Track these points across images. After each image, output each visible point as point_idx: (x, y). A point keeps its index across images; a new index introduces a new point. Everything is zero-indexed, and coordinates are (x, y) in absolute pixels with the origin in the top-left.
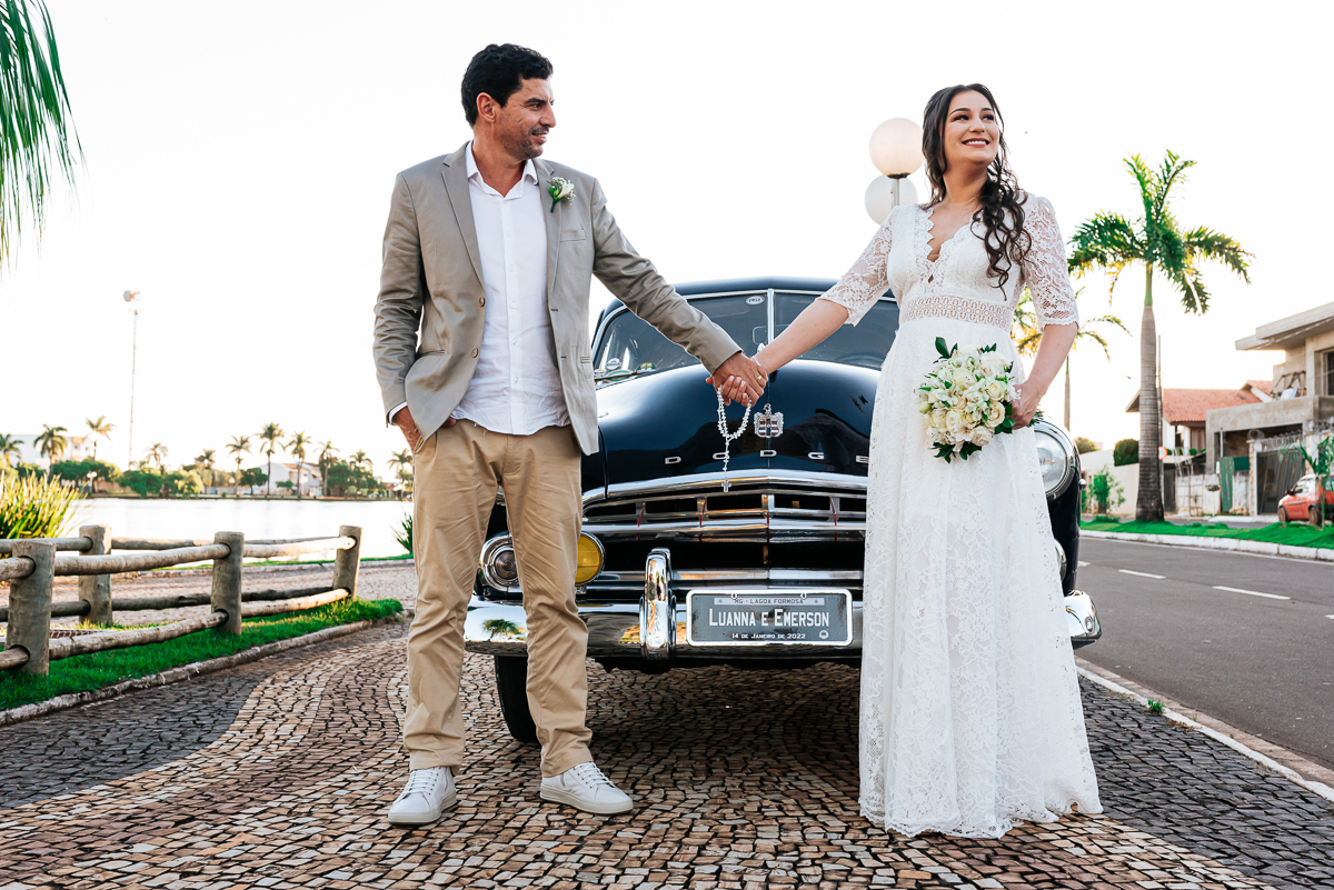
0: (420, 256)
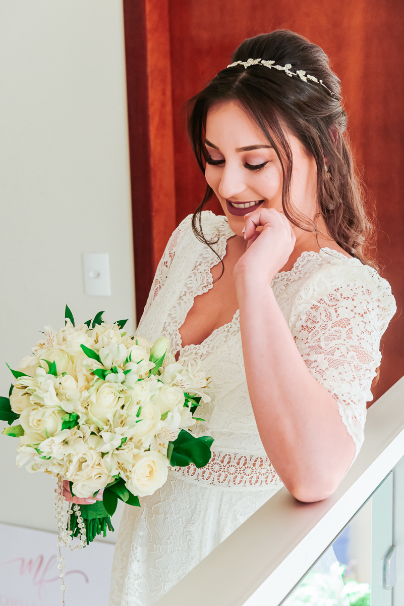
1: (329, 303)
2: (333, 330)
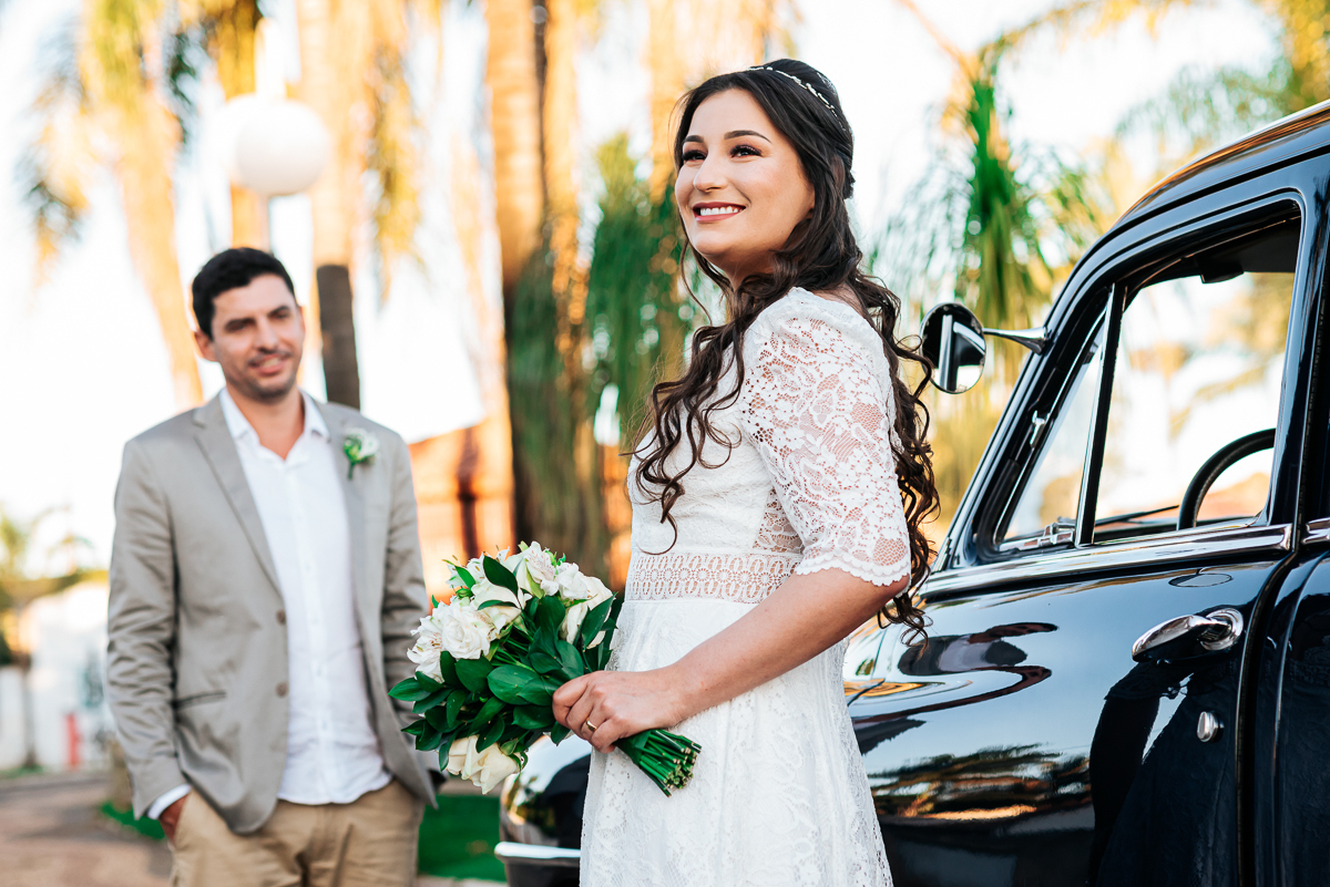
0: (175, 558)
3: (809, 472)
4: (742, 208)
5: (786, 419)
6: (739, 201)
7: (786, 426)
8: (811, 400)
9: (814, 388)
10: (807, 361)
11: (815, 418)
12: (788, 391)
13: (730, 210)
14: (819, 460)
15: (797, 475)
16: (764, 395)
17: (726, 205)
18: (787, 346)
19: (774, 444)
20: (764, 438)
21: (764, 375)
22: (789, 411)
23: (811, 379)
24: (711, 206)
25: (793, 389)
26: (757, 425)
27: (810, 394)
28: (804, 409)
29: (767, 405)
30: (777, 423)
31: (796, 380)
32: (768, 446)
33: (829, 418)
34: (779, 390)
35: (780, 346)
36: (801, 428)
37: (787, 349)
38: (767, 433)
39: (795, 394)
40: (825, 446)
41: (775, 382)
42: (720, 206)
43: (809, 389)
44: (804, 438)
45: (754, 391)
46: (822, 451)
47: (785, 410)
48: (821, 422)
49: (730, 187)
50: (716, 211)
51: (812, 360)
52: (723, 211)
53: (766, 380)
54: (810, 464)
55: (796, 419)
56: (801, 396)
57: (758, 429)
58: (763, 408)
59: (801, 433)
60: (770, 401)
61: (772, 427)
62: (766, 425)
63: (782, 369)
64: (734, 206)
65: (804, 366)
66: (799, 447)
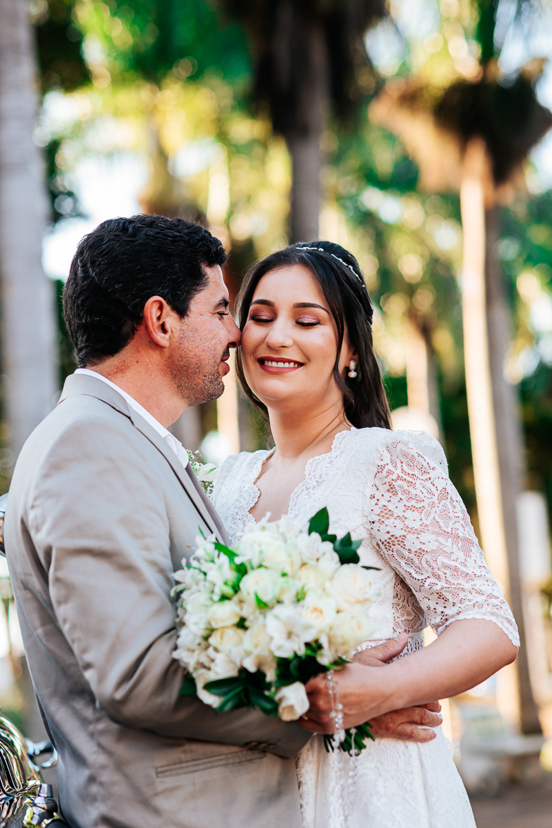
1: (421, 477)
2: (440, 506)
3: (447, 567)
4: (300, 364)
5: (417, 525)
6: (299, 358)
7: (418, 532)
8: (434, 510)
9: (435, 499)
10: (424, 478)
11: (441, 524)
12: (413, 503)
13: (292, 365)
14: (453, 557)
15: (436, 570)
16: (391, 506)
17: (289, 361)
18: (404, 465)
19: (407, 547)
20: (396, 543)
21: (388, 491)
22: (418, 520)
23: (430, 492)
24: (278, 361)
25: (418, 501)
26: (388, 532)
27: (433, 505)
28: (431, 518)
29: (395, 516)
30: (410, 530)
31: (420, 494)
32: (401, 549)
33: (451, 523)
34: (404, 502)
35: (399, 465)
36: (433, 533)
37: (405, 468)
38: (400, 539)
39: (421, 505)
40: (455, 546)
41: (400, 495)
42: (284, 361)
43: (432, 500)
44: (437, 541)
45: (381, 503)
46: (454, 550)
47: (413, 519)
48: (447, 528)
49: (294, 347)
50: (281, 365)
51: (427, 476)
52: (287, 365)
53: (391, 494)
54: (446, 561)
55: (427, 525)
56: (426, 506)
57: (389, 536)
58: (392, 519)
59: (434, 537)
60: (397, 512)
61: (405, 533)
62: (398, 533)
63: (405, 485)
64: (295, 362)
65: (423, 482)
66: (435, 548)
